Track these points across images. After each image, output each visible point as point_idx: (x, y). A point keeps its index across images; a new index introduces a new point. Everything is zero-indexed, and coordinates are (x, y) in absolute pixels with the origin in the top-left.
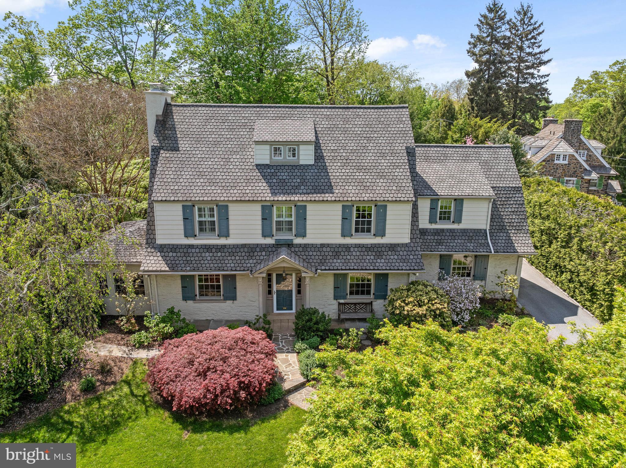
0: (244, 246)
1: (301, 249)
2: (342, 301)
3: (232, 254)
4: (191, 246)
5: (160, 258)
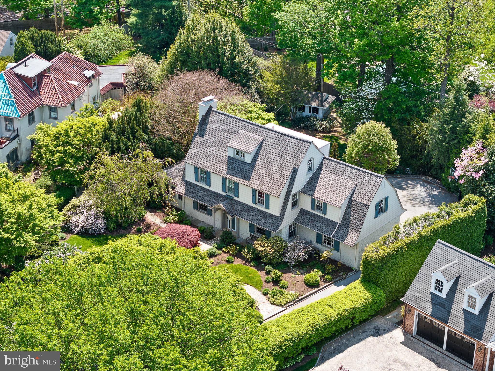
0: (215, 193)
1: (236, 203)
2: (252, 234)
3: (210, 195)
4: (197, 185)
5: (184, 187)
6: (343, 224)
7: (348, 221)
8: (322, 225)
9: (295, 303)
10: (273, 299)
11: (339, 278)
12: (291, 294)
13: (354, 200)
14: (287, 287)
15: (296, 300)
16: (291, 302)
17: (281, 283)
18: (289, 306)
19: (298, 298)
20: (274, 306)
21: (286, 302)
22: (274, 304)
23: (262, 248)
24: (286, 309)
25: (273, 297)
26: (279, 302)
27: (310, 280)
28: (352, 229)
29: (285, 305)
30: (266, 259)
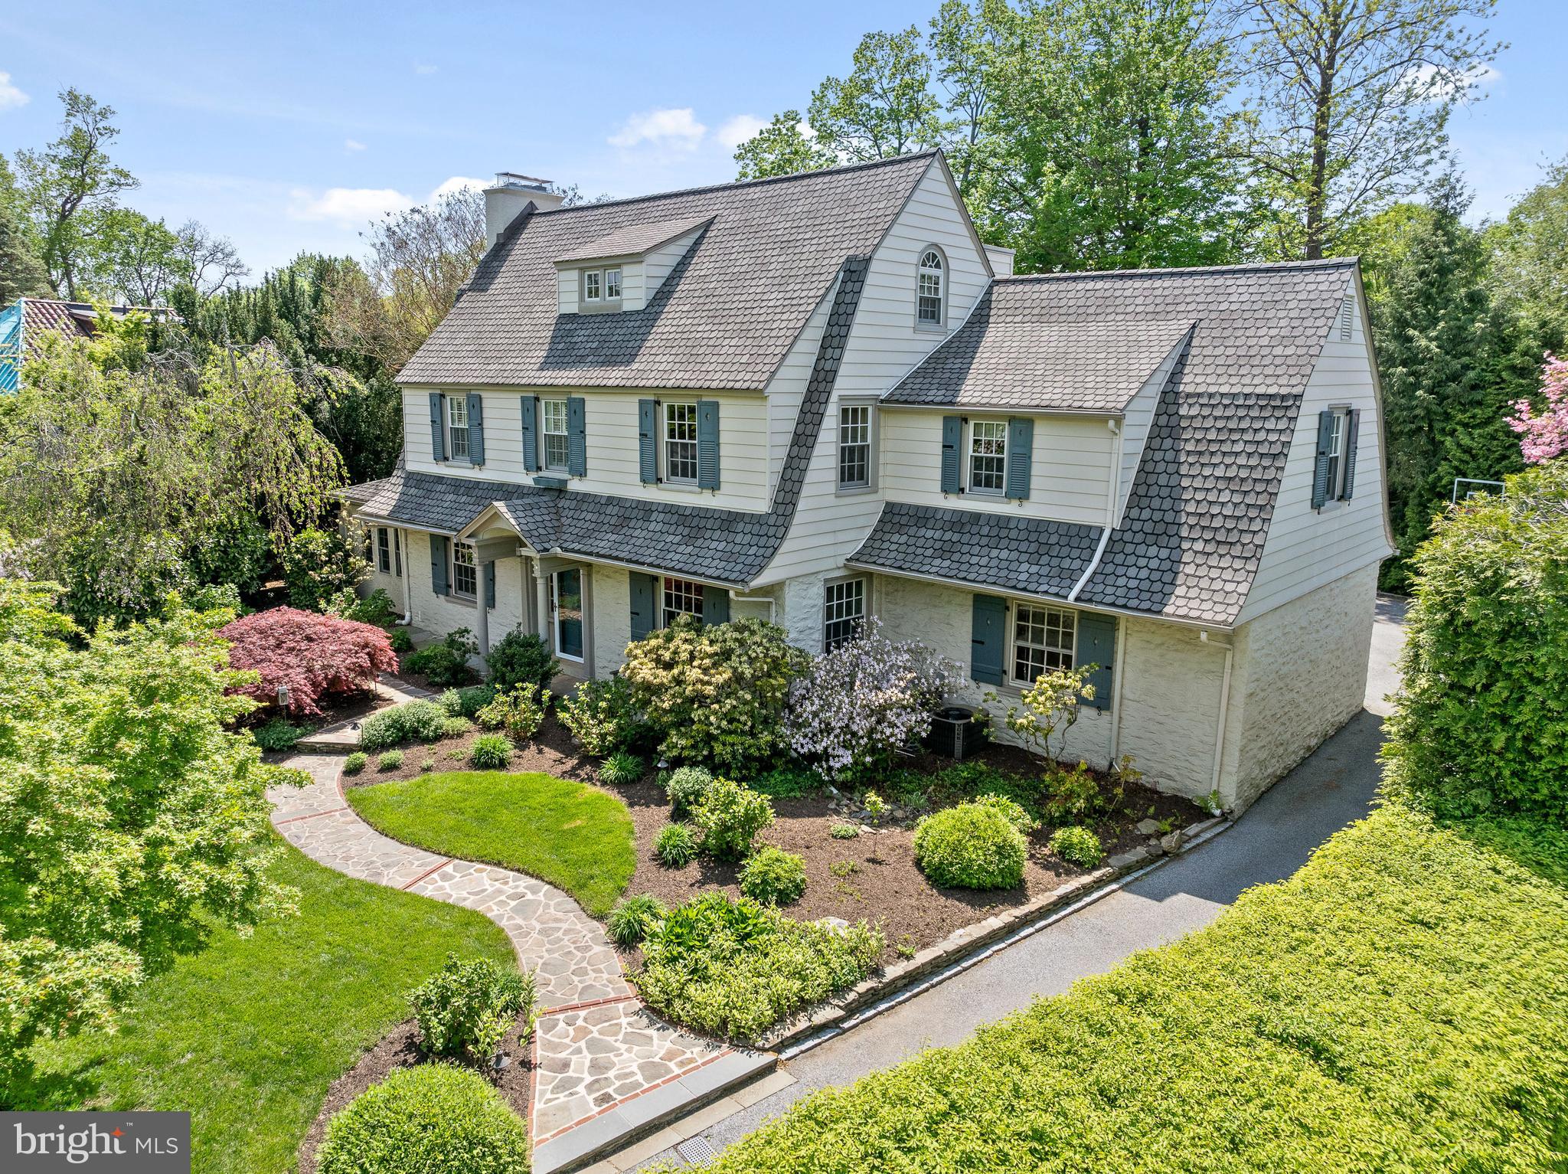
0: (501, 487)
1: (577, 504)
3: (479, 500)
5: (396, 496)
6: (1137, 526)
7: (1167, 504)
8: (1004, 554)
9: (851, 1010)
10: (674, 977)
11: (1141, 851)
12: (819, 944)
13: (1188, 395)
14: (800, 890)
15: (862, 987)
16: (823, 1001)
17: (754, 866)
18: (796, 1039)
19: (877, 972)
20: (672, 1034)
21: (775, 1002)
22: (675, 1022)
23: (661, 672)
24: (769, 1069)
25: (674, 960)
26: (710, 998)
27: (957, 848)
28: (1199, 546)
29: (764, 1029)
30: (682, 735)
